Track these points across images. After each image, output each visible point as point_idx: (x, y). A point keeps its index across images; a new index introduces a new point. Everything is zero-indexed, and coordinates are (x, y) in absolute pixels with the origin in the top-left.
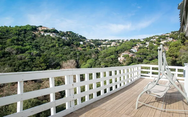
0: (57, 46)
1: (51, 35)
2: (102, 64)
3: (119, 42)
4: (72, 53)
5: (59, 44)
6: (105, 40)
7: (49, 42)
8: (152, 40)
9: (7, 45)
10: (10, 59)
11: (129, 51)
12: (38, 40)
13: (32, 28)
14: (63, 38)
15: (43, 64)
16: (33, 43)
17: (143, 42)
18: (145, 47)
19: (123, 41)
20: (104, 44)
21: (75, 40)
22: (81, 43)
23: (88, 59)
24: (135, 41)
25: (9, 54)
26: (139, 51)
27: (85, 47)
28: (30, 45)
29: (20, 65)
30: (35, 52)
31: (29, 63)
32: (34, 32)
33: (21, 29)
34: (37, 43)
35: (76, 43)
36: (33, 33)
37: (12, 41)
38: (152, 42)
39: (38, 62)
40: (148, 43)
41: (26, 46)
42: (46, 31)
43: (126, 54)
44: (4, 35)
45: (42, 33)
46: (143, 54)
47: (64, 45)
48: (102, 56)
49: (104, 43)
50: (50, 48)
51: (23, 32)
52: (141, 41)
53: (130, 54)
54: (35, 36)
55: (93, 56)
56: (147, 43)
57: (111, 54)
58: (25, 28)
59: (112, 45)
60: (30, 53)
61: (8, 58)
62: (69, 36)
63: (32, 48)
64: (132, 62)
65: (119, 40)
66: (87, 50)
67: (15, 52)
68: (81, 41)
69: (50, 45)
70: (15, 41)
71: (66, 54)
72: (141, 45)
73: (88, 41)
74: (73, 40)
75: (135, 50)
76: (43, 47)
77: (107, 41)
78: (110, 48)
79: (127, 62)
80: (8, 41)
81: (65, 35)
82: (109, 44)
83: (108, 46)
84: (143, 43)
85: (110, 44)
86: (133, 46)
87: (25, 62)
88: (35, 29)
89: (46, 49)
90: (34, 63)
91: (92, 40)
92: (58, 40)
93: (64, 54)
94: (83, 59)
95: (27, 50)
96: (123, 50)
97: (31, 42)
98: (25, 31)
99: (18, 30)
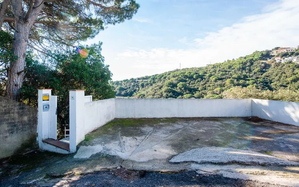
1: (294, 60)
9: (226, 87)
12: (270, 71)
13: (262, 54)
32: (264, 61)
33: (245, 60)
34: (268, 77)
36: (263, 63)
37: (232, 82)
42: (285, 55)
44: (224, 75)
45: (278, 60)
50: (288, 83)
51: (248, 64)
54: (267, 66)
58: (251, 58)
69: (289, 79)
70: (235, 81)
76: (275, 83)
80: (228, 81)
88: (267, 55)
89: (281, 86)
97: (257, 78)
98: (252, 62)
99: (242, 63)
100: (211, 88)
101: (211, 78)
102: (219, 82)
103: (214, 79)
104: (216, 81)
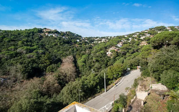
0: (59, 45)
1: (54, 36)
2: (94, 59)
3: (108, 39)
4: (70, 50)
5: (60, 42)
6: (97, 38)
7: (52, 41)
8: (133, 36)
9: (19, 46)
10: (21, 58)
11: (115, 47)
12: (43, 40)
13: (39, 30)
14: (63, 37)
15: (47, 61)
16: (40, 43)
17: (127, 38)
18: (128, 42)
19: (111, 38)
21: (73, 38)
22: (78, 40)
23: (83, 54)
24: (120, 37)
25: (21, 53)
26: (124, 46)
27: (81, 44)
28: (37, 45)
29: (29, 62)
30: (40, 51)
31: (36, 60)
32: (40, 34)
33: (29, 32)
34: (43, 42)
35: (73, 41)
36: (39, 35)
37: (23, 43)
38: (133, 38)
39: (44, 60)
40: (130, 39)
41: (34, 46)
42: (49, 32)
43: (113, 49)
44: (16, 38)
45: (47, 34)
46: (127, 49)
47: (64, 43)
48: (94, 51)
49: (96, 40)
50: (53, 46)
51: (31, 34)
52: (125, 37)
53: (116, 48)
54: (41, 37)
55: (87, 52)
56: (129, 39)
57: (101, 50)
58: (33, 31)
59: (102, 41)
60: (37, 52)
62: (68, 35)
63: (39, 47)
64: (117, 55)
65: (108, 37)
66: (83, 46)
67: (25, 52)
69: (53, 44)
70: (25, 43)
71: (66, 51)
72: (125, 40)
73: (83, 38)
74: (72, 39)
75: (120, 45)
76: (47, 46)
77: (98, 38)
78: (101, 44)
79: (113, 56)
80: (20, 43)
81: (65, 34)
82: (100, 41)
83: (99, 42)
84: (127, 39)
85: (101, 41)
86: (119, 42)
87: (33, 60)
88: (41, 31)
89: (50, 47)
90: (40, 60)
91: (87, 38)
92: (60, 40)
93: (64, 51)
94: (79, 55)
95: (35, 49)
96: (111, 46)
97: (38, 42)
98: (33, 33)
99: (28, 33)
100: (5, 46)
101: (4, 39)
102: (12, 43)
103: (7, 40)
104: (9, 41)
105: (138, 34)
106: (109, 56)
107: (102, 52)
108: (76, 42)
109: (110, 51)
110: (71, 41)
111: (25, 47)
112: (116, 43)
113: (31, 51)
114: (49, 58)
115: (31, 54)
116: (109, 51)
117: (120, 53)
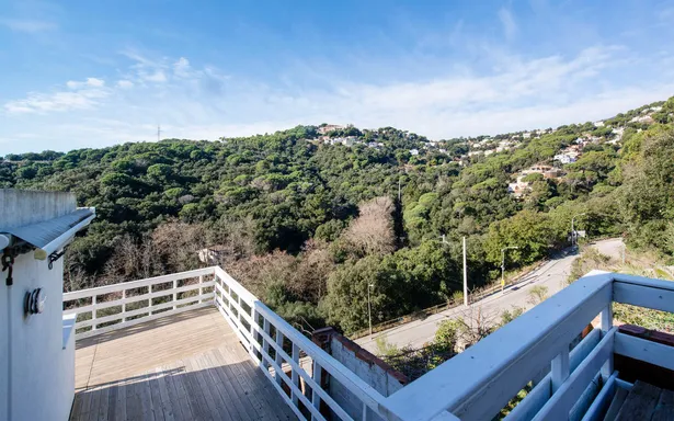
0: (356, 166)
1: (344, 142)
2: (457, 205)
3: (521, 140)
4: (387, 179)
5: (361, 160)
6: (481, 138)
7: (340, 158)
8: (635, 119)
9: (256, 174)
10: (258, 203)
11: (548, 163)
12: (317, 156)
13: (307, 131)
14: (371, 145)
15: (319, 211)
16: (307, 165)
17: (602, 128)
18: (609, 145)
19: (536, 135)
20: (477, 149)
21: (400, 146)
22: (415, 152)
23: (425, 191)
24: (575, 130)
25: (259, 192)
26: (582, 160)
27: (423, 162)
28: (299, 169)
29: (275, 215)
30: (304, 185)
31: (292, 210)
32: (310, 141)
33: (284, 137)
34: (315, 162)
35: (400, 154)
36: (308, 143)
37: (266, 166)
38: (635, 126)
39: (309, 207)
40: (619, 131)
41: (291, 172)
42: (334, 135)
43: (536, 171)
44: (252, 155)
45: (326, 140)
46: (594, 167)
47: (370, 162)
48: (462, 182)
49: (475, 146)
50: (340, 172)
51: (289, 143)
52: (595, 129)
53: (548, 169)
54: (314, 148)
55: (440, 183)
56: (614, 131)
57: (488, 175)
58: (293, 134)
59: (499, 150)
60: (295, 188)
61: (255, 200)
62: (384, 138)
63: (303, 175)
64: (550, 194)
65: (521, 134)
66: (428, 169)
67: (267, 187)
68: (413, 147)
69: (341, 166)
70: (272, 164)
71: (374, 183)
72: (595, 139)
73: (433, 144)
74: (394, 148)
75: (567, 157)
76: (325, 171)
77: (485, 141)
78: (490, 159)
79: (535, 194)
80: (259, 165)
81: (377, 137)
82: (490, 148)
83: (488, 153)
84: (603, 131)
85: (494, 147)
86: (564, 147)
87: (285, 208)
88: (312, 133)
89: (333, 175)
90: (302, 210)
91: (445, 142)
92: (359, 152)
93: (369, 184)
94: (412, 193)
95: (291, 181)
96: (529, 161)
97: (303, 163)
98: (294, 140)
99: (280, 140)
100: (229, 175)
101: (228, 159)
102: (244, 166)
103: (234, 160)
104: (237, 164)
105: (659, 109)
106: (517, 195)
107: (490, 181)
108: (406, 158)
109: (523, 180)
110: (392, 156)
111: (270, 176)
112: (552, 152)
113: (281, 185)
114: (324, 204)
115: (282, 193)
116: (519, 179)
117: (564, 184)
